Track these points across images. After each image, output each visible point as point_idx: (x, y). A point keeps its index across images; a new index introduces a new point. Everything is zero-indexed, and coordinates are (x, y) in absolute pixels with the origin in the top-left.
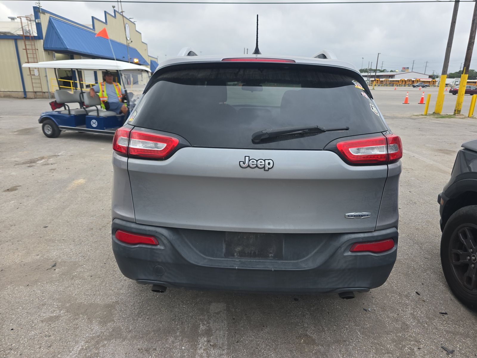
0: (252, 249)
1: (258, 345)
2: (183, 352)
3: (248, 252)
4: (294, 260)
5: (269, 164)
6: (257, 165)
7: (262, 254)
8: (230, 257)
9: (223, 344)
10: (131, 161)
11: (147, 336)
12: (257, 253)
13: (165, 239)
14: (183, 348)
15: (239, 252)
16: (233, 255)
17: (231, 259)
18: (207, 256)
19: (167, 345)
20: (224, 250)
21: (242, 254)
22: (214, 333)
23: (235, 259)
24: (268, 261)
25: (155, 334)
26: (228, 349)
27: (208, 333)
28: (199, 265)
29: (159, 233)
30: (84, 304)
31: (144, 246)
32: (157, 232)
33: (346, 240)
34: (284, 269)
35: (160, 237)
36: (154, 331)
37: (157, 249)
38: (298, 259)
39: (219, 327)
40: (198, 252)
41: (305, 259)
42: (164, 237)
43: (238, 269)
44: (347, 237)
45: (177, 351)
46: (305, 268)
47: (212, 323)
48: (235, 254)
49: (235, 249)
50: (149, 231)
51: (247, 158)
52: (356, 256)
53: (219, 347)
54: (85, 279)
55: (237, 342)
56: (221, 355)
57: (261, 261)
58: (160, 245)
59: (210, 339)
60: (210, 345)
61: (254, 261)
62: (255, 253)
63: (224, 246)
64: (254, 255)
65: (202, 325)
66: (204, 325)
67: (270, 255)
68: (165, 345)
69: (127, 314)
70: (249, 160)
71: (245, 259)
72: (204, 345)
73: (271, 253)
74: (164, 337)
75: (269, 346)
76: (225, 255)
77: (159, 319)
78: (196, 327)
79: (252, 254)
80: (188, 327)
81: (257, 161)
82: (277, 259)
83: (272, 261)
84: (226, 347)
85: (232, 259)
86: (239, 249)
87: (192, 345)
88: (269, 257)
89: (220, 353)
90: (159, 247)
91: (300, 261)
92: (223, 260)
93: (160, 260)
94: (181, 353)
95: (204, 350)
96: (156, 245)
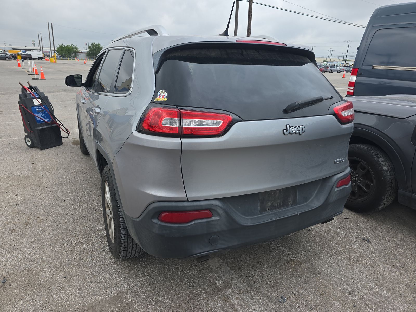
0: (278, 202)
1: (269, 279)
2: (222, 308)
3: (276, 205)
4: (304, 203)
5: (302, 129)
6: (295, 131)
7: (285, 204)
8: (264, 213)
9: (245, 288)
10: (185, 140)
11: (180, 309)
12: (281, 204)
13: (221, 209)
14: (220, 304)
15: (270, 207)
16: (266, 210)
17: (264, 214)
18: (247, 216)
19: (205, 309)
20: (259, 208)
21: (272, 208)
22: (231, 283)
23: (267, 213)
24: (289, 208)
25: (185, 304)
26: (253, 290)
27: (227, 285)
28: (247, 225)
29: (214, 205)
30: (86, 307)
31: (200, 221)
32: (212, 205)
33: (336, 180)
34: (305, 211)
35: (216, 209)
36: (182, 302)
37: (213, 221)
38: (306, 202)
39: (231, 277)
40: (240, 215)
41: (310, 200)
42: (219, 208)
43: (277, 220)
44: (336, 177)
45: (217, 309)
46: (316, 207)
47: (222, 276)
48: (267, 209)
49: (267, 205)
50: (205, 205)
51: (288, 126)
52: (340, 190)
53: (245, 293)
54: (60, 283)
55: (254, 283)
56: (252, 298)
57: (285, 209)
58: (214, 216)
59: (233, 289)
60: (238, 293)
61: (280, 211)
62: (280, 204)
63: (259, 204)
64: (280, 206)
65: (217, 281)
66: (218, 280)
67: (290, 203)
68: (203, 309)
69: (142, 298)
70: (290, 128)
71: (274, 211)
72: (233, 295)
73: (290, 202)
74: (196, 303)
75: (276, 276)
76: (260, 212)
77: (177, 290)
78: (214, 285)
79: (278, 206)
80: (207, 287)
81: (295, 128)
82: (294, 205)
83: (292, 208)
84: (250, 290)
85: (266, 214)
86: (269, 204)
87: (224, 300)
88: (289, 205)
89: (249, 296)
90: (213, 218)
91: (307, 202)
92: (260, 216)
93: (216, 230)
94: (222, 310)
95: (237, 299)
96: (211, 217)
